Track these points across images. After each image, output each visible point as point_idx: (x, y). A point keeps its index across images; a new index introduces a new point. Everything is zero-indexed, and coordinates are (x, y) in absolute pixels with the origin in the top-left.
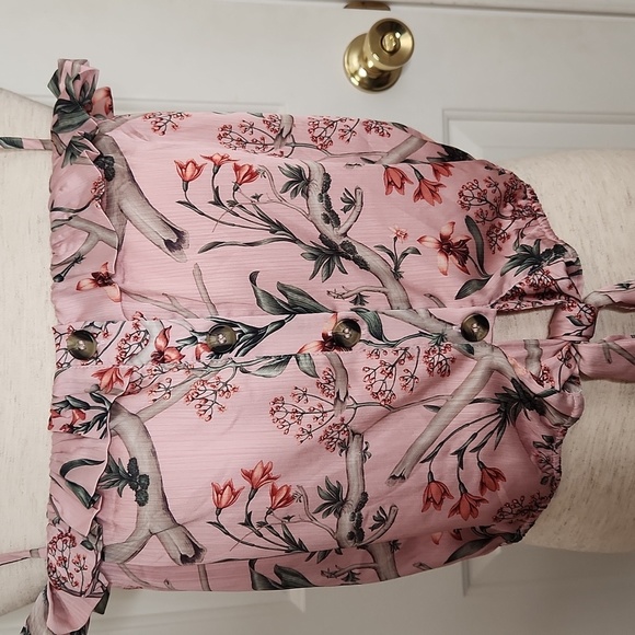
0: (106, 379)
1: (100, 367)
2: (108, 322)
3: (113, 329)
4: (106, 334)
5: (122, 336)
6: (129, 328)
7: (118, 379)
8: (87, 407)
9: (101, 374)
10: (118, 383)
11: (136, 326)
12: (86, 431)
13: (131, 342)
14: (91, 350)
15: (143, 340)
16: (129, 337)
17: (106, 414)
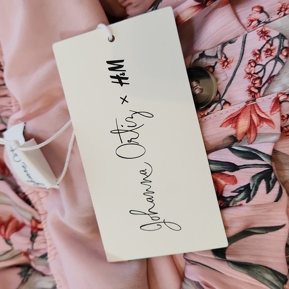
0: (243, 124)
1: (229, 111)
2: (224, 45)
3: (232, 51)
4: (226, 62)
5: (248, 56)
6: (255, 42)
7: (262, 119)
8: (234, 168)
9: (234, 120)
10: (265, 125)
11: (264, 34)
12: (248, 198)
13: (264, 60)
14: (211, 91)
15: (280, 51)
16: (257, 54)
17: (271, 170)
